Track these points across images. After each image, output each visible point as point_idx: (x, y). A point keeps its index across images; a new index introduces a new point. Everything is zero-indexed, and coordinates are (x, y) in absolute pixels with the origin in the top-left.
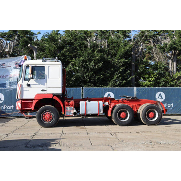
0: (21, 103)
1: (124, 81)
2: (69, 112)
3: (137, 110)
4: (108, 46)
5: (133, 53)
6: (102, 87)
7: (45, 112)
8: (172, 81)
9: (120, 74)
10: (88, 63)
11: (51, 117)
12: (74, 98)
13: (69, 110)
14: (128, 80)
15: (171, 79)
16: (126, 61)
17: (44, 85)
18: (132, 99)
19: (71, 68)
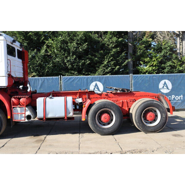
2: (20, 115)
3: (129, 109)
6: (88, 75)
8: (181, 65)
9: (111, 58)
10: (69, 44)
12: (38, 92)
13: (19, 112)
14: (123, 65)
15: (179, 63)
16: (120, 40)
18: (121, 92)
19: (46, 51)
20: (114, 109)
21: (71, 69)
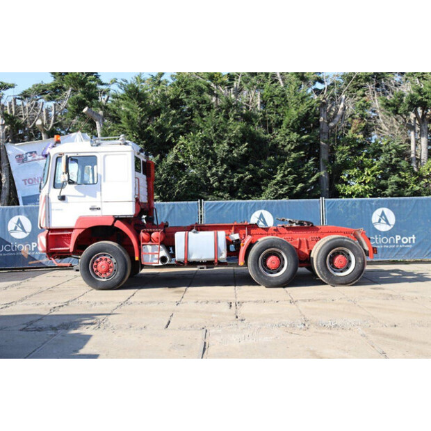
0: (47, 237)
1: (300, 185)
2: (150, 255)
3: (310, 252)
4: (264, 103)
5: (321, 119)
7: (98, 257)
8: (416, 182)
9: (289, 170)
10: (215, 145)
11: (111, 267)
12: (169, 225)
13: (150, 251)
14: (310, 181)
15: (414, 178)
16: (304, 137)
17: (95, 196)
18: (299, 226)
19: (176, 158)
20: (286, 249)
21: (218, 189)
